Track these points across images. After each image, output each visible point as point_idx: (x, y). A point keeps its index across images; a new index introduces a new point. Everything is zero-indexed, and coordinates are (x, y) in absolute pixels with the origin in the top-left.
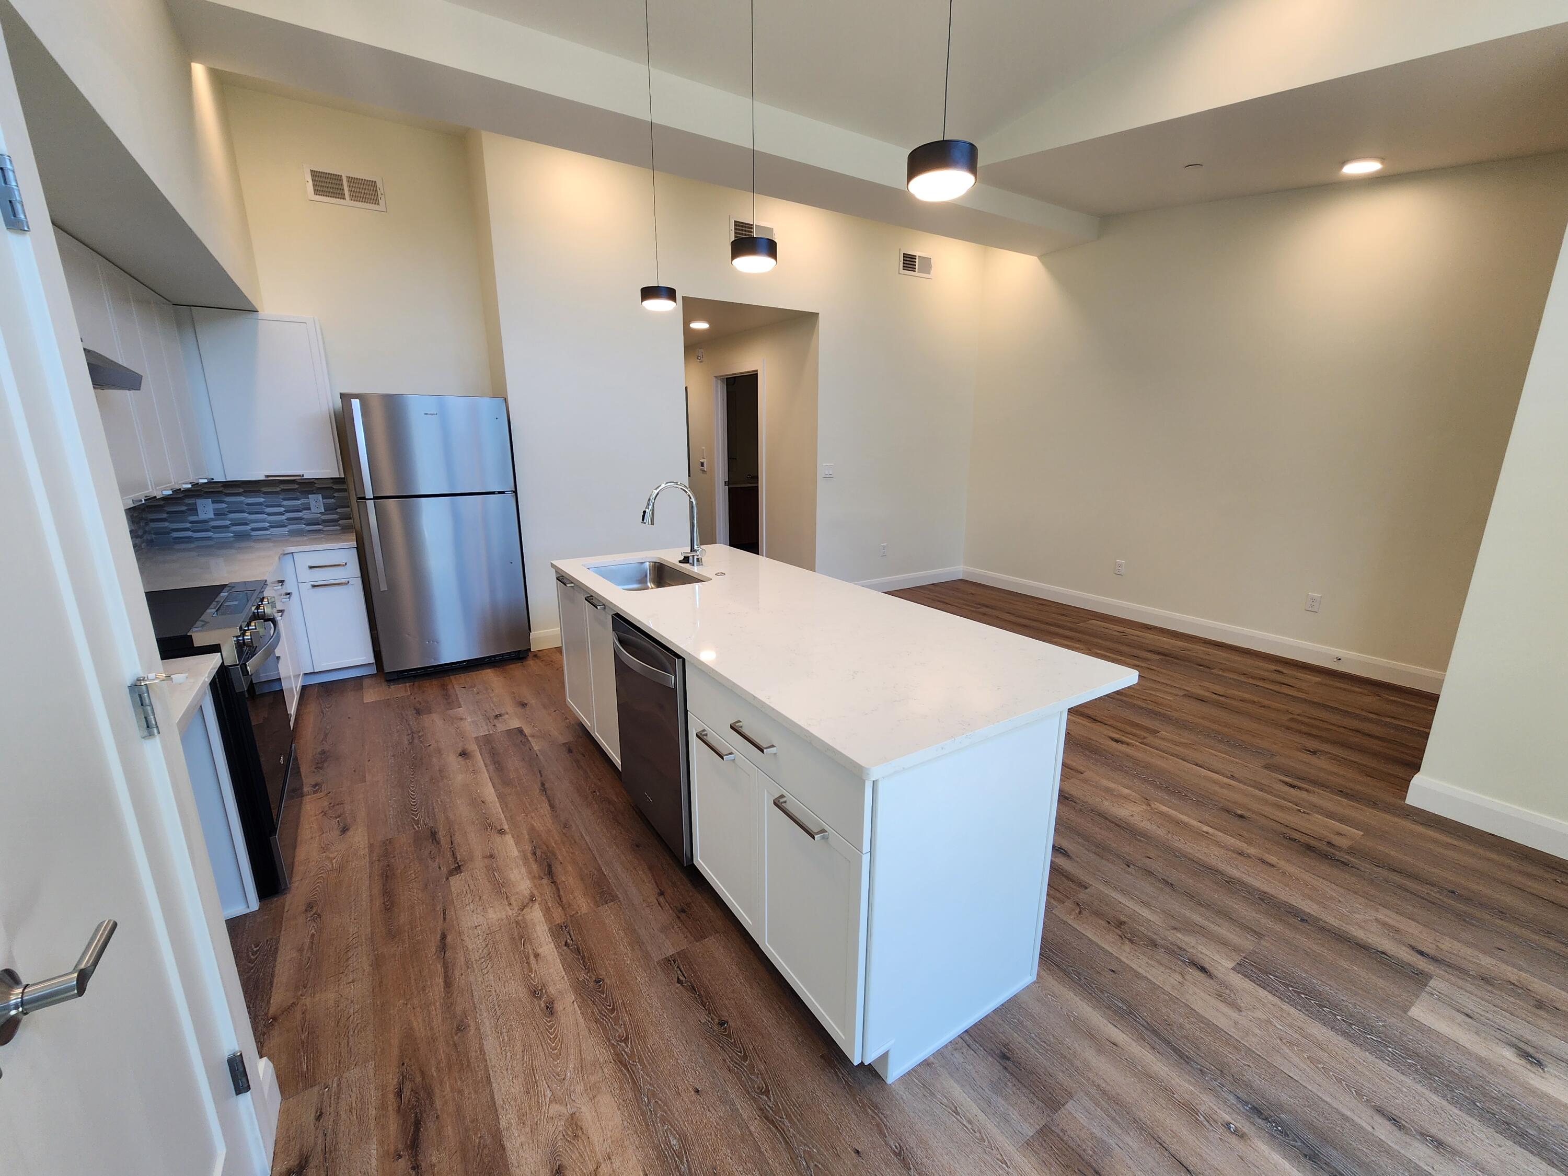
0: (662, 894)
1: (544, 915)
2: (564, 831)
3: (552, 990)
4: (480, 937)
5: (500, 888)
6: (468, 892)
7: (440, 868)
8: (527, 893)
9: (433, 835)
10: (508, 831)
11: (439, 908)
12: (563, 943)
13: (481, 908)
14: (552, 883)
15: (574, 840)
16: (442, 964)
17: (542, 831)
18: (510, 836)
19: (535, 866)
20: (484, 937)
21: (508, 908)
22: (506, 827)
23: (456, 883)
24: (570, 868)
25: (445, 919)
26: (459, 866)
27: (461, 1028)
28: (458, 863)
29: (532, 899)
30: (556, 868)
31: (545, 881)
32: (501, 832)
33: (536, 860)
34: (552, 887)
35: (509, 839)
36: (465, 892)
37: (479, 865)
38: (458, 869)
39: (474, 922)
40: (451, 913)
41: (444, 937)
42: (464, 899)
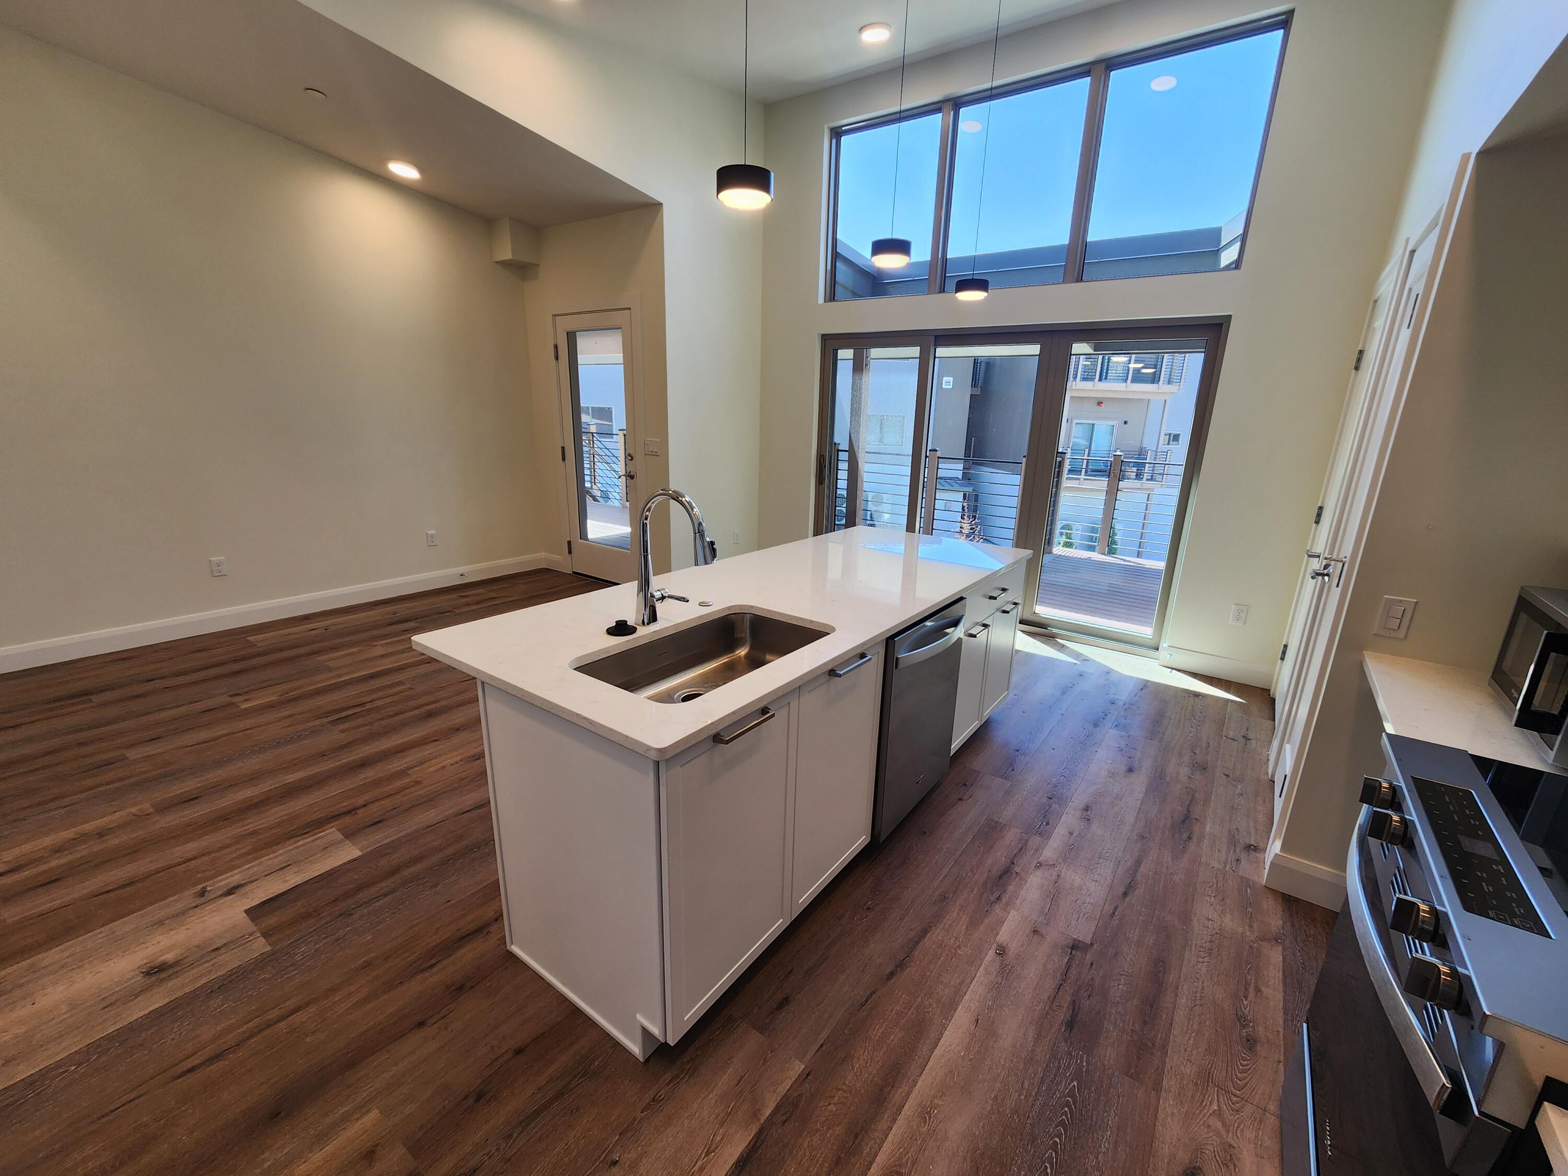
0: (961, 799)
1: (1043, 849)
2: (951, 896)
3: (1078, 813)
4: (1098, 872)
5: (1054, 894)
6: (1082, 914)
7: (1092, 964)
8: (1039, 873)
9: (1070, 1024)
10: (994, 946)
11: (1115, 922)
12: (1049, 826)
13: (1082, 892)
14: (1013, 864)
15: (956, 879)
16: (1136, 878)
17: (967, 914)
18: (999, 937)
19: (1011, 888)
20: (1095, 870)
21: (1063, 875)
22: (991, 953)
23: (1084, 933)
24: (990, 861)
25: (1116, 908)
26: (1073, 948)
27: (1142, 837)
28: (1071, 954)
29: (1039, 865)
30: (998, 871)
31: (1017, 869)
32: (1002, 951)
33: (1005, 891)
34: (1017, 861)
35: (1003, 936)
36: (1085, 916)
37: (1053, 935)
38: (1076, 946)
39: (1095, 886)
40: (1108, 908)
41: (1125, 894)
42: (1090, 911)
